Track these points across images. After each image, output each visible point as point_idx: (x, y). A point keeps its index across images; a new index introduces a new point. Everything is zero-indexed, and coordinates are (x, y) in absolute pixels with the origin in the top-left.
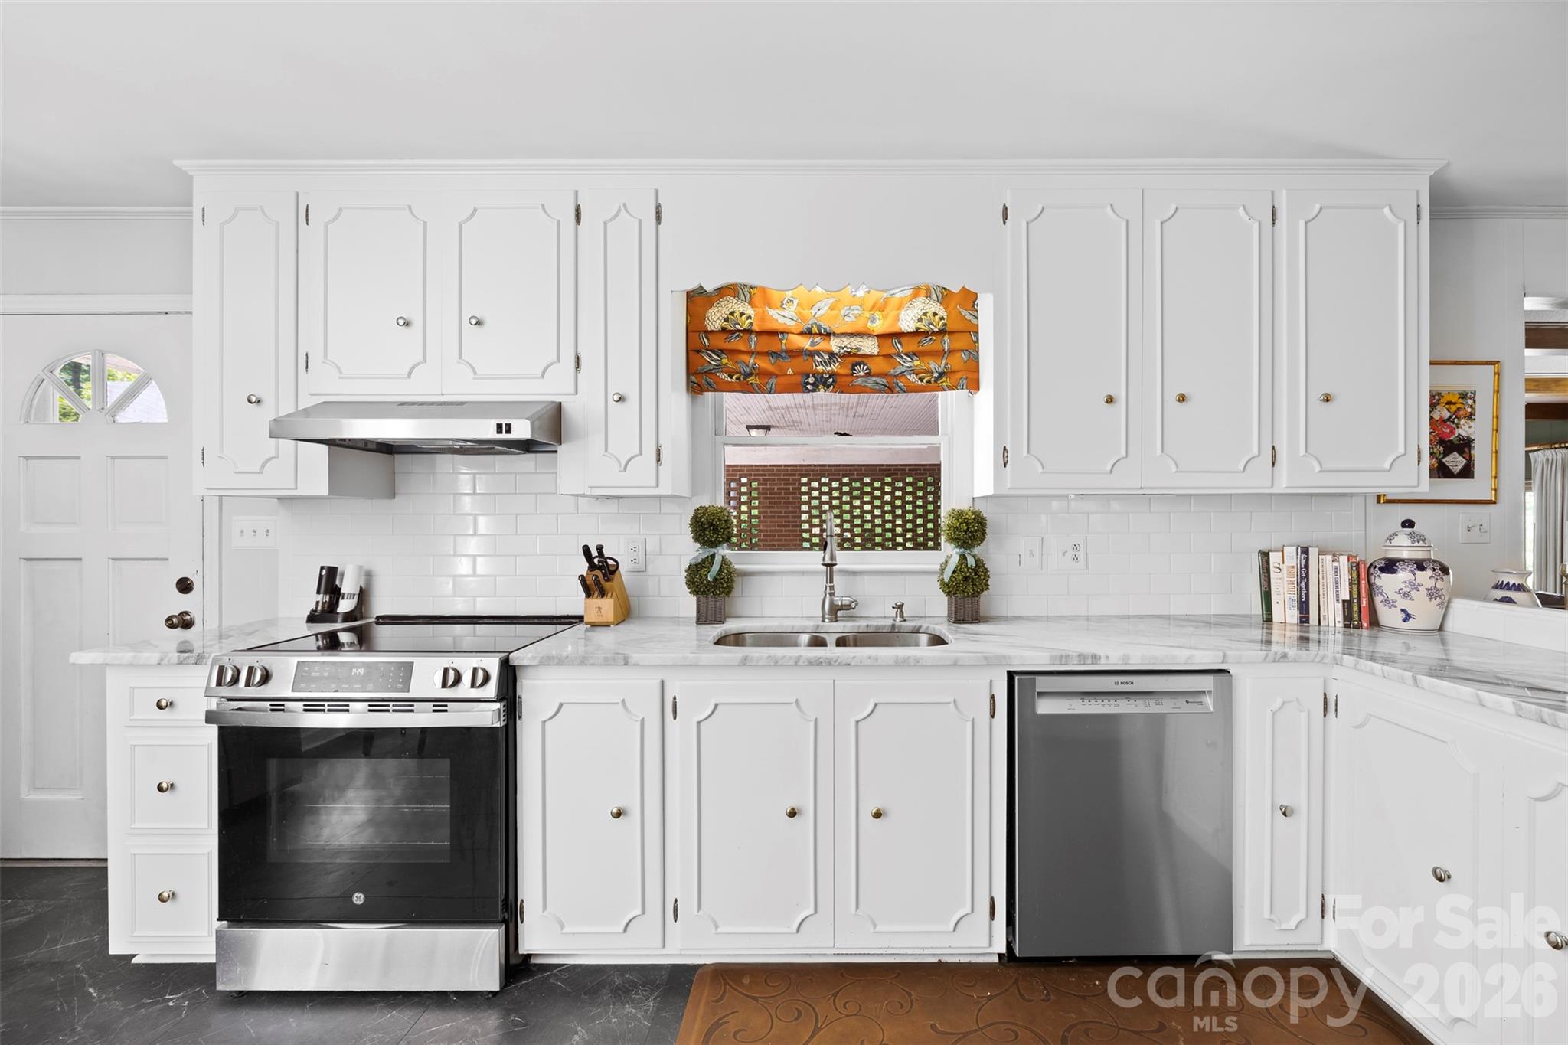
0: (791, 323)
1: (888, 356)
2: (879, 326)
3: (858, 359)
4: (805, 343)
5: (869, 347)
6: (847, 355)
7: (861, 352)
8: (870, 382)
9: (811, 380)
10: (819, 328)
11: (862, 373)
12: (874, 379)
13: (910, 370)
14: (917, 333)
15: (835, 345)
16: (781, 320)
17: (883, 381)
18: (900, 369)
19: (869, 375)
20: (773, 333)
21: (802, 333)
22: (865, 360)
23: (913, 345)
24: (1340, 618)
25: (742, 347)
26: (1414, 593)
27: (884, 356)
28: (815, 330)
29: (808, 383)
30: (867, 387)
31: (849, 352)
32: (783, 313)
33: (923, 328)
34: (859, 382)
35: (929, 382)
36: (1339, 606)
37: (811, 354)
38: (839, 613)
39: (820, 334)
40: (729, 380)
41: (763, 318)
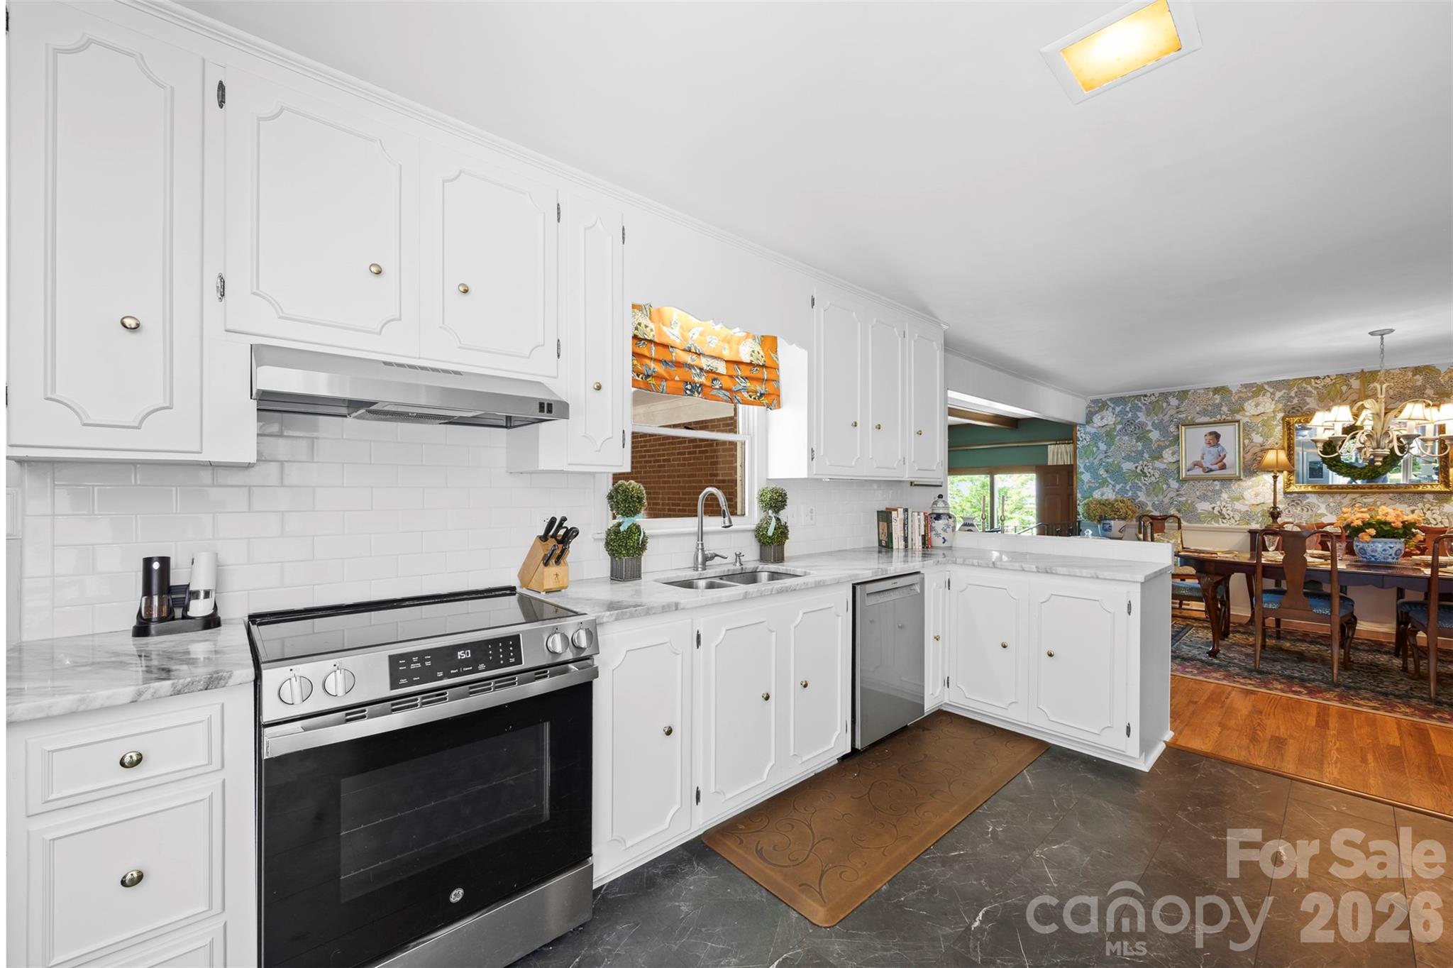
0: (678, 341)
1: (731, 377)
2: (727, 354)
3: (716, 376)
4: (688, 358)
5: (722, 368)
6: (711, 372)
7: (717, 372)
8: (721, 394)
9: (689, 387)
10: (695, 348)
11: (717, 387)
12: (723, 391)
13: (745, 388)
14: (750, 364)
15: (704, 363)
16: (673, 337)
17: (728, 394)
18: (738, 387)
19: (721, 388)
20: (665, 346)
21: (684, 350)
22: (719, 377)
23: (746, 371)
24: (921, 544)
25: (647, 354)
26: (948, 529)
27: (729, 376)
28: (693, 350)
29: (687, 389)
30: (719, 397)
31: (712, 370)
32: (672, 331)
33: (755, 362)
34: (714, 392)
35: (755, 398)
36: (920, 538)
37: (690, 367)
39: (696, 353)
40: (637, 378)
41: (660, 333)
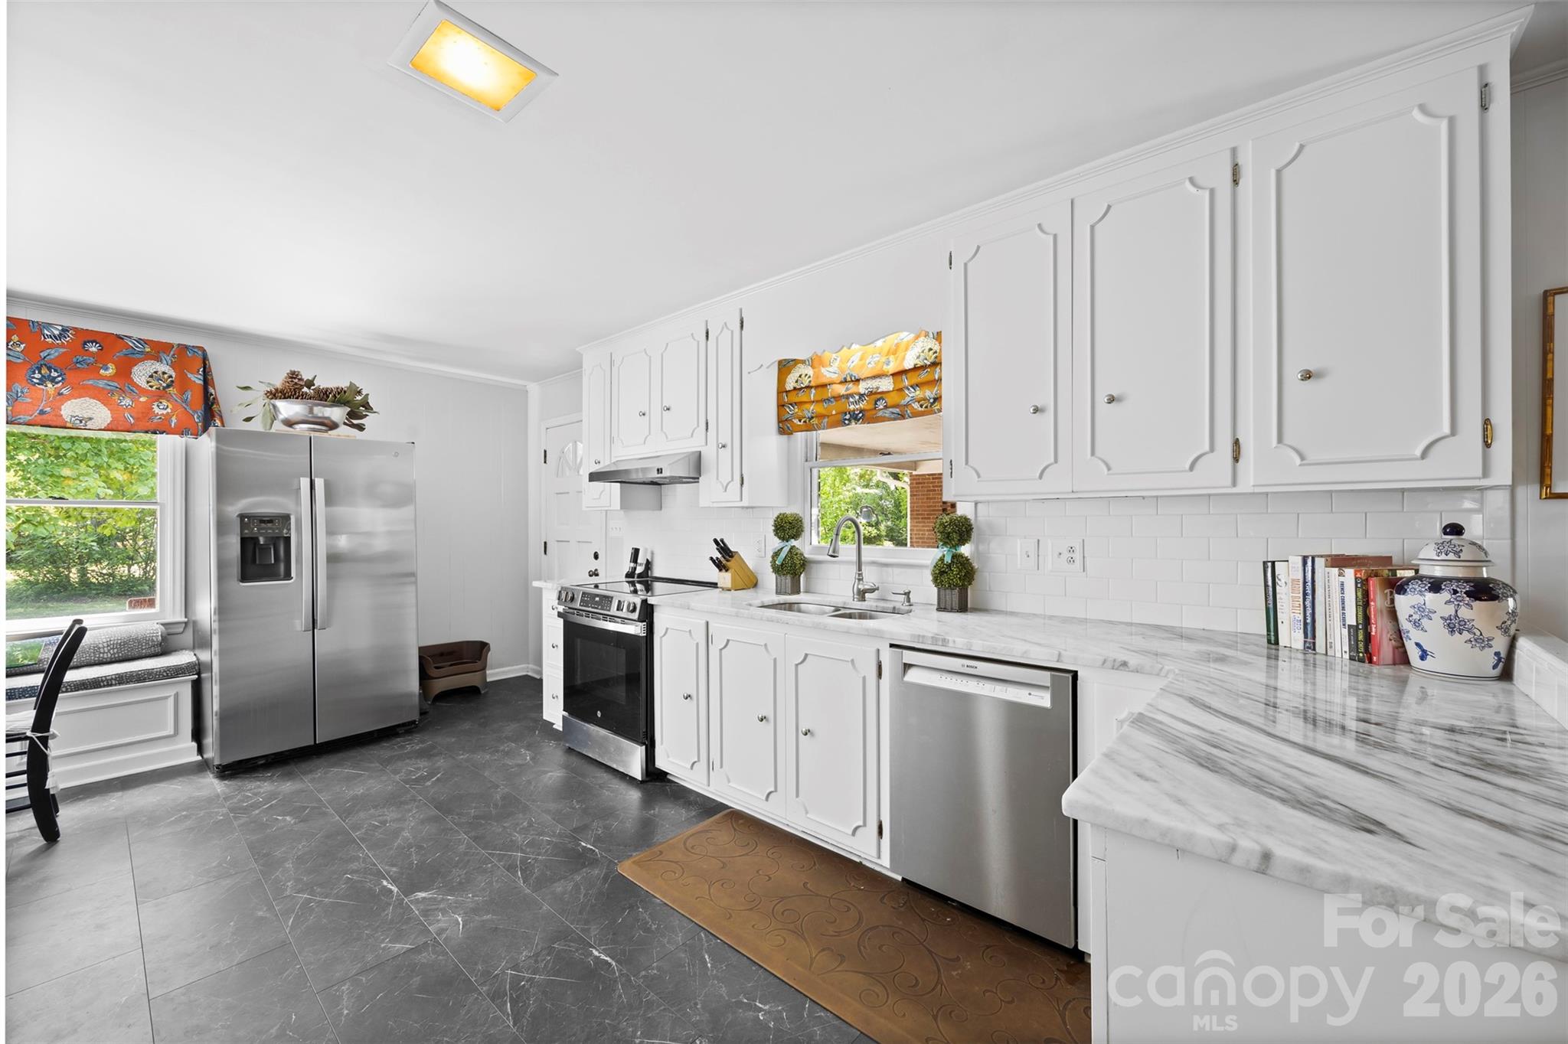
0: (834, 376)
1: (901, 390)
2: (892, 368)
3: (879, 396)
4: (841, 390)
5: (886, 385)
6: (871, 393)
7: (880, 390)
8: (887, 413)
9: (848, 417)
10: (851, 377)
11: (881, 407)
12: (891, 410)
13: (914, 400)
14: (916, 369)
15: (862, 388)
16: (828, 375)
17: (897, 410)
18: (908, 399)
19: (886, 407)
20: (824, 386)
21: (841, 383)
22: (884, 396)
23: (915, 378)
24: (1346, 648)
25: (805, 399)
26: (1425, 622)
27: (897, 390)
28: (849, 379)
29: (846, 419)
30: (885, 417)
31: (871, 392)
32: (830, 369)
33: (920, 363)
34: (880, 414)
35: (926, 407)
36: (1345, 632)
37: (847, 397)
38: (867, 595)
39: (852, 381)
40: (799, 423)
41: (817, 375)
